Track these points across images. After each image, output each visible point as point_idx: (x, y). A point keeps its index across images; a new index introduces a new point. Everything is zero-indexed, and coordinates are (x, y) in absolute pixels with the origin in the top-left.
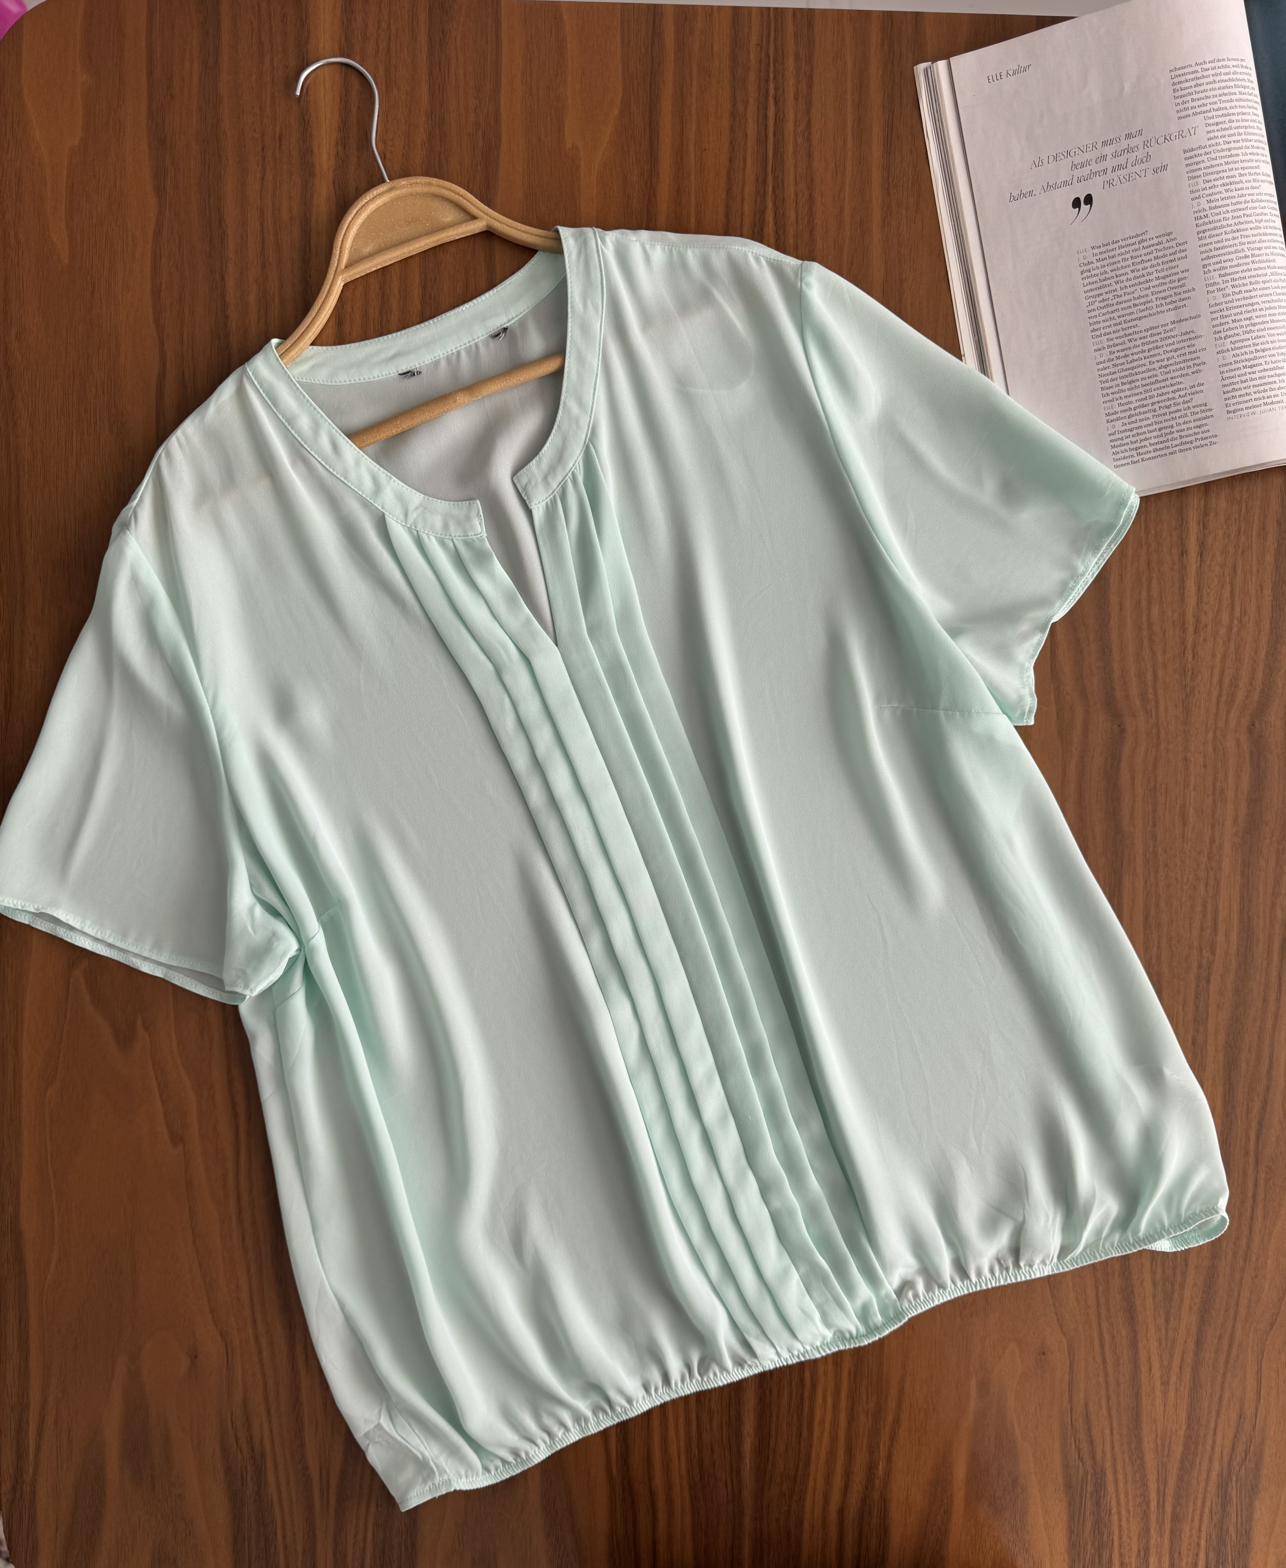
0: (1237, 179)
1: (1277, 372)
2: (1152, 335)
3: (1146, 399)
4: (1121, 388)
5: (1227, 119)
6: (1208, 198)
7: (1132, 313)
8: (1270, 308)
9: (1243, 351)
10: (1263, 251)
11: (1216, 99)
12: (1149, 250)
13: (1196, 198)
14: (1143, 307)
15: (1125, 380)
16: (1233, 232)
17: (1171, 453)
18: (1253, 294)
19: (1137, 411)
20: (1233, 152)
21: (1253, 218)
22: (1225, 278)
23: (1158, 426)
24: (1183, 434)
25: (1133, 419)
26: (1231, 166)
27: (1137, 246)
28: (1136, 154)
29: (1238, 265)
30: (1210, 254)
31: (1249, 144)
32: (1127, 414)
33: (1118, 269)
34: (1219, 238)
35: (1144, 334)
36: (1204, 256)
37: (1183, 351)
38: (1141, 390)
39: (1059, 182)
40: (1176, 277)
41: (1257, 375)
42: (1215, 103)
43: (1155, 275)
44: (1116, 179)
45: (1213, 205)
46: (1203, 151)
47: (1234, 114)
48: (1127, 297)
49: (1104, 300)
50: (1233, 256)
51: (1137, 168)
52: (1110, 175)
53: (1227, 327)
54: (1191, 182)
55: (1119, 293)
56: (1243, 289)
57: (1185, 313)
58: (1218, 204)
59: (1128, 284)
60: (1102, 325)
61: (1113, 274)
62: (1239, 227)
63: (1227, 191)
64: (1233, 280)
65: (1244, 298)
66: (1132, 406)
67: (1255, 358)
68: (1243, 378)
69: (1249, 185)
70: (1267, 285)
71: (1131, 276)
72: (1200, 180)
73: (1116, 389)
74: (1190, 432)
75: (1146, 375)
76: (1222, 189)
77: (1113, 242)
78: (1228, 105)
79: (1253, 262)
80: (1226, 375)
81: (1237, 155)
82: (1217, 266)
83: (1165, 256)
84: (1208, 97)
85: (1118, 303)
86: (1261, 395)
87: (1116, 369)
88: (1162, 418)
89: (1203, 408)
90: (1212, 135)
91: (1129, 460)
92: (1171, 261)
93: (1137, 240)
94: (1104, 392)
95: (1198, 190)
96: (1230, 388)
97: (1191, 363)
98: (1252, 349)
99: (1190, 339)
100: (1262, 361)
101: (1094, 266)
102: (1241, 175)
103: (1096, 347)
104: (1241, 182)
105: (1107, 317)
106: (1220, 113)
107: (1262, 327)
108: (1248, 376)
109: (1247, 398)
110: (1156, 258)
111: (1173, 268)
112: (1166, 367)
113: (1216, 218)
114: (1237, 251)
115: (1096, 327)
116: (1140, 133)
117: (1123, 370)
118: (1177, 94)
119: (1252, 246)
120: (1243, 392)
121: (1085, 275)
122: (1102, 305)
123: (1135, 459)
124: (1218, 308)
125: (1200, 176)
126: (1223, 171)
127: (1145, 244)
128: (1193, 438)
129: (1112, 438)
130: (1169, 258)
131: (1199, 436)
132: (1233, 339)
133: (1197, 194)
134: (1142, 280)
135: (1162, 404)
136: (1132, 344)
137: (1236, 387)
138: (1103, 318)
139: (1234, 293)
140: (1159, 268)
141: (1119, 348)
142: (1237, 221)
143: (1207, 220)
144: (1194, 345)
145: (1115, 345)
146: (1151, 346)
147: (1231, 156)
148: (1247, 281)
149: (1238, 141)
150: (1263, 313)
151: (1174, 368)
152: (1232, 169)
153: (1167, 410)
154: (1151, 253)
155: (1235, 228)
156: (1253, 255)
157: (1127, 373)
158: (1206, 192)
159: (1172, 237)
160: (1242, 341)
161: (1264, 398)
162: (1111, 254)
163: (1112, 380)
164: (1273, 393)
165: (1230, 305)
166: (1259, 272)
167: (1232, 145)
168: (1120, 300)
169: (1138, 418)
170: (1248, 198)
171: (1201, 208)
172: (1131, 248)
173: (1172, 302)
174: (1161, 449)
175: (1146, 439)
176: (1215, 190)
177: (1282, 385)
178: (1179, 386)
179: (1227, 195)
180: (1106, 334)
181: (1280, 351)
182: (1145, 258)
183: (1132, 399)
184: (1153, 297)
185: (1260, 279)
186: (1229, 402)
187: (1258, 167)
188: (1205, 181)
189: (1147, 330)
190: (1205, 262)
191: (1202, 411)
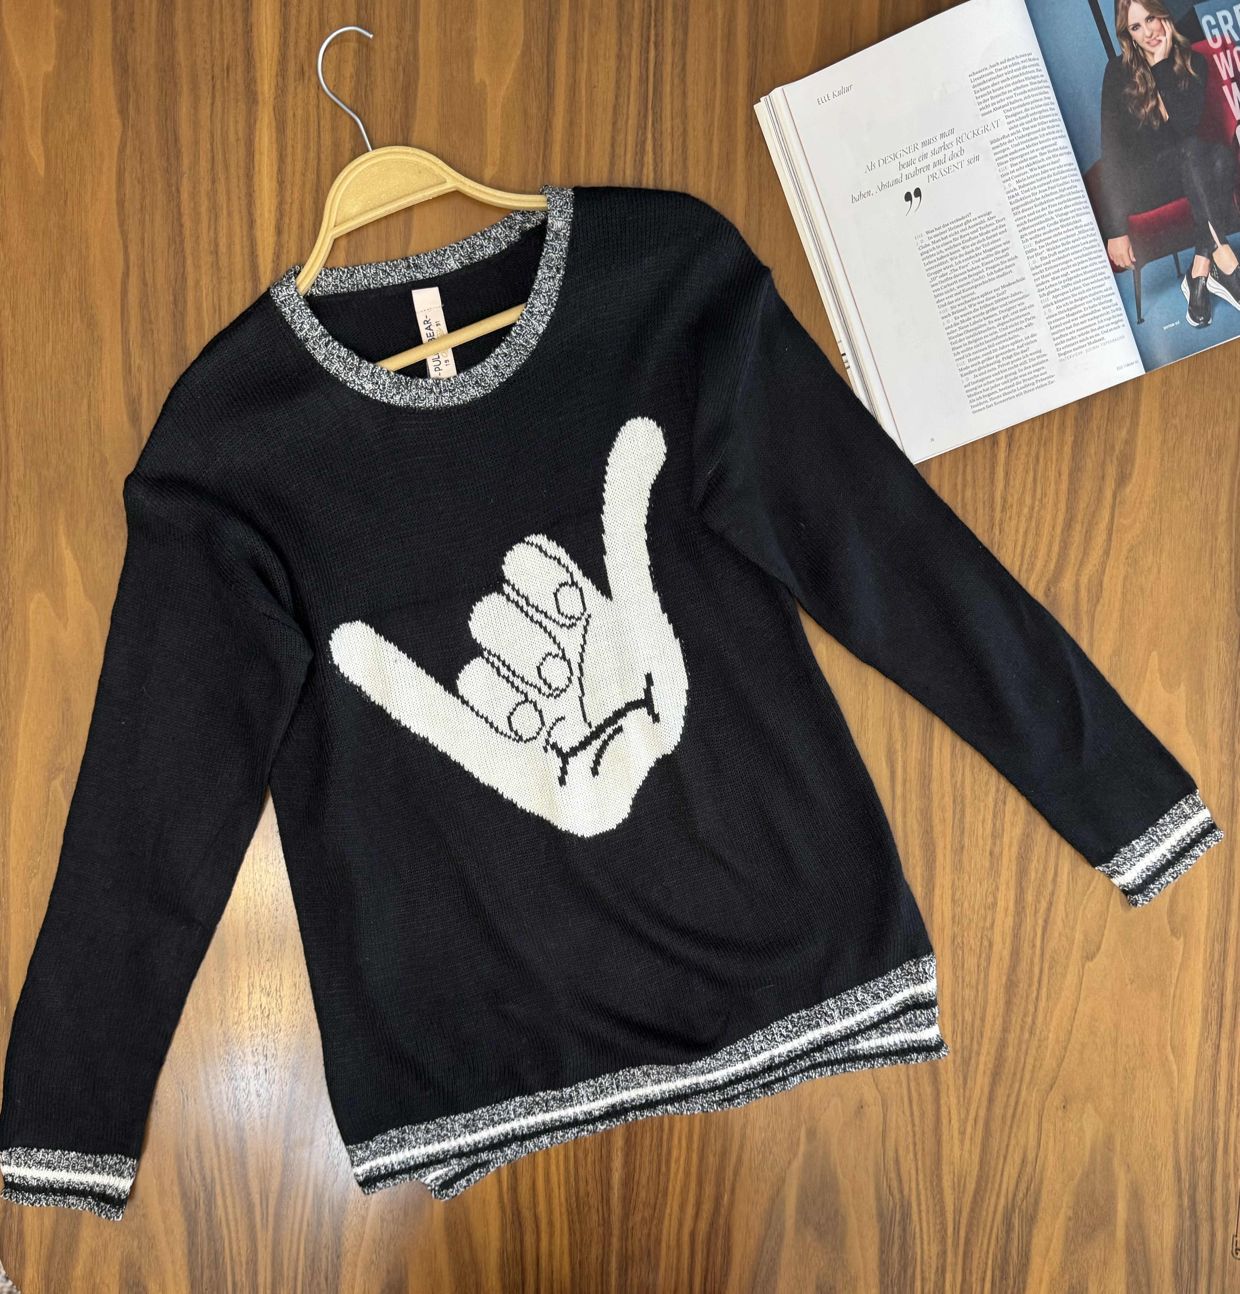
0: (1039, 158)
1: (1096, 315)
2: (987, 300)
3: (991, 352)
4: (967, 346)
5: (1023, 109)
6: (1016, 179)
7: (969, 283)
8: (1082, 262)
9: (1064, 302)
10: (1070, 215)
11: (1012, 94)
12: (974, 229)
13: (1007, 180)
14: (976, 277)
15: (971, 339)
16: (1041, 204)
17: (1017, 395)
18: (1065, 253)
19: (985, 364)
20: (1033, 136)
21: (1057, 189)
22: (1041, 244)
23: (1004, 374)
24: (1025, 378)
25: (983, 371)
26: (1031, 149)
27: (964, 227)
28: (950, 150)
29: (1051, 231)
30: (1026, 226)
31: (1045, 126)
32: (977, 367)
33: (951, 248)
34: (1031, 211)
35: (981, 299)
36: (1021, 228)
37: (1015, 310)
38: (986, 345)
39: (891, 182)
40: (1000, 249)
41: (1079, 321)
42: (1012, 97)
43: (983, 249)
44: (938, 173)
45: (1021, 184)
46: (1006, 140)
47: (1028, 103)
48: (962, 271)
49: (943, 275)
50: (1045, 224)
51: (954, 162)
52: (932, 171)
53: (1047, 285)
54: (1001, 167)
55: (955, 268)
56: (1057, 250)
57: (1011, 278)
58: (1026, 182)
59: (961, 259)
60: (945, 296)
61: (948, 252)
62: (1046, 199)
63: (1031, 170)
64: (1048, 244)
66: (980, 360)
67: (1076, 307)
68: (1068, 325)
69: (1049, 161)
70: (1077, 243)
71: (963, 252)
72: (1008, 164)
73: (964, 348)
74: (1031, 375)
76: (1027, 169)
77: (944, 226)
78: (1022, 97)
80: (1053, 325)
81: (1036, 138)
82: (1033, 235)
83: (988, 232)
84: (1003, 94)
85: (955, 276)
86: (1084, 337)
87: (962, 331)
88: (1007, 367)
89: (1039, 354)
90: (1012, 125)
91: (983, 405)
92: (994, 236)
93: (963, 221)
94: (955, 352)
95: (1007, 174)
96: (1058, 335)
97: (1023, 319)
98: (1072, 299)
99: (1020, 299)
100: (1081, 308)
101: (931, 247)
102: (1041, 154)
103: (943, 315)
104: (1043, 160)
105: (948, 288)
106: (1016, 105)
107: (1077, 279)
108: (1072, 323)
109: (1074, 341)
110: (981, 235)
111: (997, 241)
112: (1003, 324)
113: (1027, 194)
114: (1047, 220)
115: (940, 298)
116: (952, 131)
117: (968, 331)
118: (977, 95)
119: (1060, 213)
120: (1069, 336)
121: (924, 256)
122: (943, 279)
123: (989, 404)
124: (1038, 270)
125: (1007, 161)
126: (1025, 154)
127: (971, 224)
128: (1034, 380)
129: (966, 388)
130: (991, 234)
131: (1038, 378)
132: (1054, 294)
133: (1007, 177)
134: (972, 254)
135: (1005, 356)
136: (972, 309)
137: (1063, 333)
138: (946, 290)
139: (1050, 256)
140: (985, 243)
141: (962, 313)
142: (1044, 194)
143: (1018, 198)
144: (1023, 303)
145: (958, 312)
146: (988, 308)
147: (1032, 139)
148: (1059, 243)
149: (1035, 126)
150: (1076, 267)
151: (1008, 325)
153: (1010, 360)
154: (977, 231)
155: (1042, 200)
156: (1061, 221)
157: (971, 333)
158: (1014, 174)
159: (991, 215)
160: (1063, 294)
161: (1087, 339)
162: (944, 236)
163: (960, 341)
164: (1094, 333)
166: (1069, 234)
167: (1031, 130)
168: (957, 273)
169: (986, 369)
170: (1051, 173)
171: (1011, 188)
172: (959, 229)
173: (1000, 270)
174: (1009, 393)
175: (996, 386)
176: (1021, 171)
177: (1101, 325)
178: (1016, 339)
179: (1032, 173)
180: (949, 303)
181: (1095, 297)
182: (972, 236)
183: (980, 354)
184: (984, 268)
185: (1070, 239)
186: (1059, 346)
187: (1055, 144)
188: (1012, 165)
189: (982, 296)
190: (1023, 233)
191: (1038, 357)
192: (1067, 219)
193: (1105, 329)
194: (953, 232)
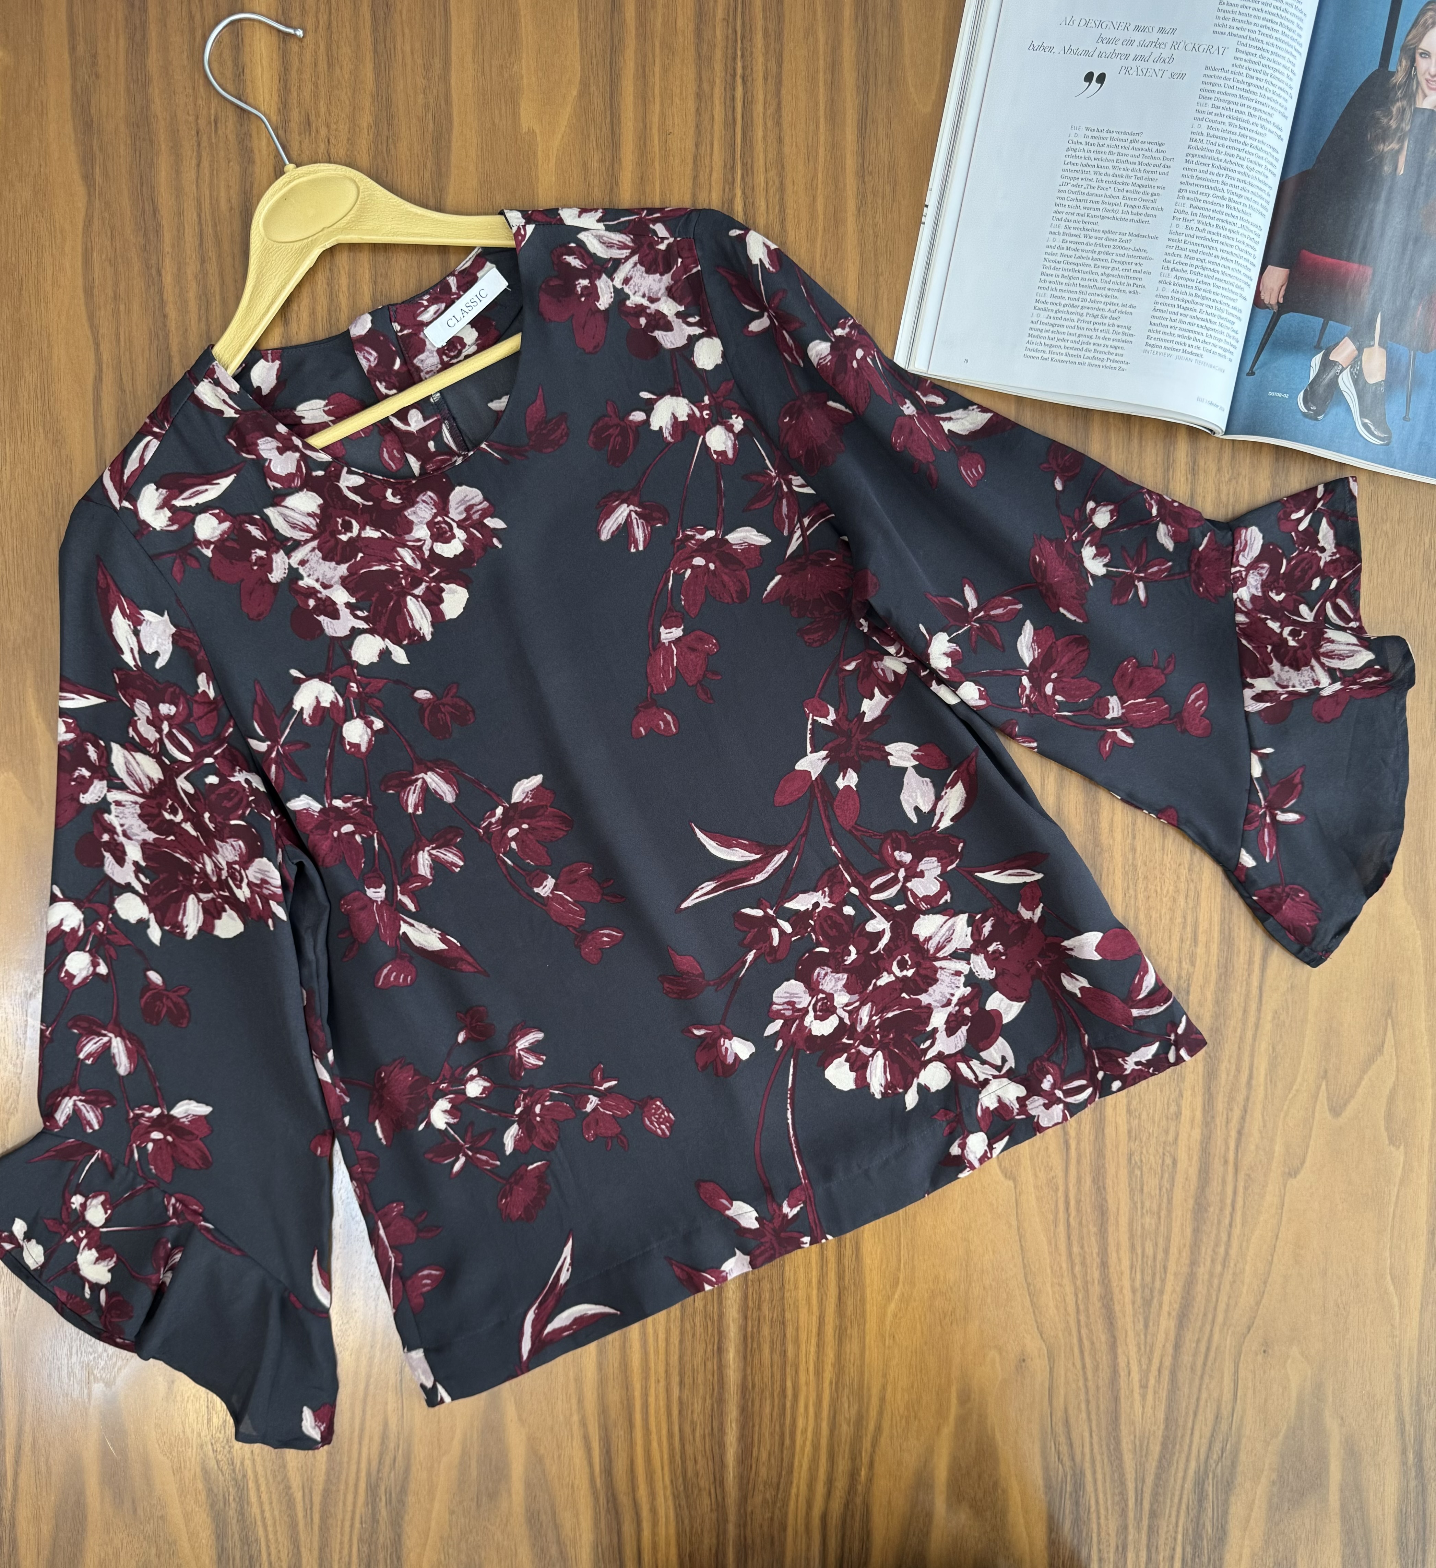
0: (1245, 117)
1: (1209, 325)
2: (1106, 239)
3: (1079, 301)
4: (1060, 279)
5: (1259, 53)
6: (1210, 124)
7: (1098, 209)
8: (1226, 259)
9: (1184, 289)
10: (1242, 200)
11: (1256, 29)
12: (1137, 153)
13: (1199, 119)
14: (1109, 207)
15: (1066, 274)
16: (1220, 167)
17: (1079, 364)
18: (1215, 237)
19: (1065, 309)
20: (1252, 89)
21: (1245, 163)
22: (1195, 211)
23: (1078, 332)
24: (1099, 348)
25: (1059, 315)
26: (1245, 102)
27: (1127, 144)
28: (1161, 50)
29: (1212, 203)
31: (1271, 88)
32: (1055, 308)
33: (1102, 160)
34: (1205, 168)
35: (1101, 235)
36: (1184, 180)
37: (1128, 267)
38: (1078, 289)
39: (1080, 50)
40: (1150, 191)
41: (1187, 320)
42: (1254, 32)
43: (1133, 180)
44: (1134, 69)
45: (1212, 132)
46: (1223, 75)
47: (1268, 51)
48: (1099, 192)
49: (1076, 186)
50: (1211, 192)
51: (1158, 66)
53: (1177, 259)
54: (1202, 101)
55: (1094, 184)
56: (1208, 228)
57: (1145, 230)
58: (1217, 133)
59: (1105, 178)
60: (1066, 210)
61: (1095, 163)
62: (1228, 165)
63: (1230, 124)
64: (1201, 215)
65: (1205, 239)
66: (1063, 302)
67: (1192, 302)
68: (1174, 317)
69: (1255, 128)
70: (1232, 235)
71: (1111, 172)
72: (1210, 103)
73: (1054, 279)
74: (1106, 350)
75: (1087, 276)
76: (1226, 120)
77: (1108, 131)
78: (1266, 39)
79: (1228, 206)
80: (1159, 307)
81: (1255, 93)
82: (1192, 196)
83: (1148, 165)
84: (1248, 23)
85: (1088, 194)
86: (1183, 340)
87: (1063, 259)
88: (1085, 325)
89: (1126, 331)
90: (1238, 62)
91: (1039, 355)
92: (1152, 172)
93: (1131, 138)
94: (1043, 278)
95: (1203, 112)
96: (1158, 321)
97: (1131, 282)
98: (1194, 292)
99: (1140, 257)
100: (1198, 308)
101: (1081, 147)
102: (1250, 114)
103: (1053, 230)
104: (1248, 122)
106: (1254, 44)
107: (1211, 274)
108: (1179, 317)
109: (1171, 338)
110: (1140, 163)
111: (1152, 180)
112: (1108, 276)
113: (1211, 148)
114: (1215, 189)
115: (1060, 209)
116: (1174, 31)
117: (1068, 263)
118: (1221, 7)
119: (1234, 190)
120: (1168, 330)
121: (1070, 153)
122: (1074, 189)
123: (1045, 356)
124: (1176, 237)
125: (1210, 99)
126: (1235, 103)
127: (1136, 145)
128: (1105, 357)
129: (1033, 326)
130: (1151, 168)
131: (1111, 357)
132: (1179, 274)
133: (1201, 116)
134: (1119, 180)
135: (1090, 311)
136: (1085, 241)
137: (1164, 322)
138: (1070, 203)
139: (1197, 229)
140: (1139, 175)
141: (1073, 239)
142: (1228, 158)
143: (1200, 145)
144: (1141, 265)
145: (1070, 235)
146: (1102, 249)
147: (1249, 92)
148: (1214, 222)
149: (1261, 80)
150: (1217, 261)
151: (1115, 280)
152: (1243, 105)
153: (1093, 320)
154: (1138, 157)
155: (1223, 165)
156: (1230, 199)
157: (1070, 267)
158: (1211, 117)
159: (1162, 148)
160: (1187, 279)
161: (1185, 344)
162: (1101, 142)
163: (1055, 268)
164: (1195, 344)
165: (1189, 239)
166: (1230, 219)
167: (1254, 81)
168: (1092, 191)
169: (1064, 316)
170: (1249, 141)
171: (1200, 131)
172: (1122, 144)
173: (1138, 214)
174: (1073, 356)
175: (1063, 340)
176: (1219, 119)
177: (1208, 340)
178: (1113, 300)
179: (1229, 128)
180: (1066, 220)
181: (1219, 306)
182: (1131, 160)
183: (1066, 295)
184: (1123, 202)
185: (1228, 226)
186: (1151, 334)
187: (1271, 115)
188: (1213, 106)
189: (1105, 232)
190: (1183, 187)
191: (1124, 334)
192: (1236, 202)
193: (1209, 347)
194: (1113, 143)
